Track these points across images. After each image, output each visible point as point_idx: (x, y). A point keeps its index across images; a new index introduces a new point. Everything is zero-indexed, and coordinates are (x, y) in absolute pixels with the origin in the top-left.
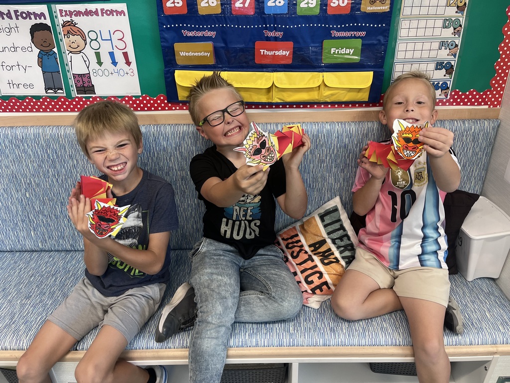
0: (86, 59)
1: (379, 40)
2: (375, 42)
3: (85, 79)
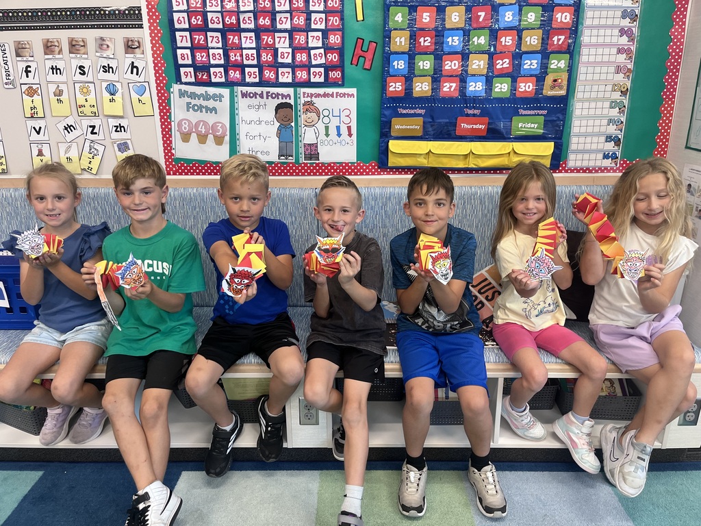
0: (316, 131)
1: (558, 117)
2: (555, 119)
3: (313, 148)
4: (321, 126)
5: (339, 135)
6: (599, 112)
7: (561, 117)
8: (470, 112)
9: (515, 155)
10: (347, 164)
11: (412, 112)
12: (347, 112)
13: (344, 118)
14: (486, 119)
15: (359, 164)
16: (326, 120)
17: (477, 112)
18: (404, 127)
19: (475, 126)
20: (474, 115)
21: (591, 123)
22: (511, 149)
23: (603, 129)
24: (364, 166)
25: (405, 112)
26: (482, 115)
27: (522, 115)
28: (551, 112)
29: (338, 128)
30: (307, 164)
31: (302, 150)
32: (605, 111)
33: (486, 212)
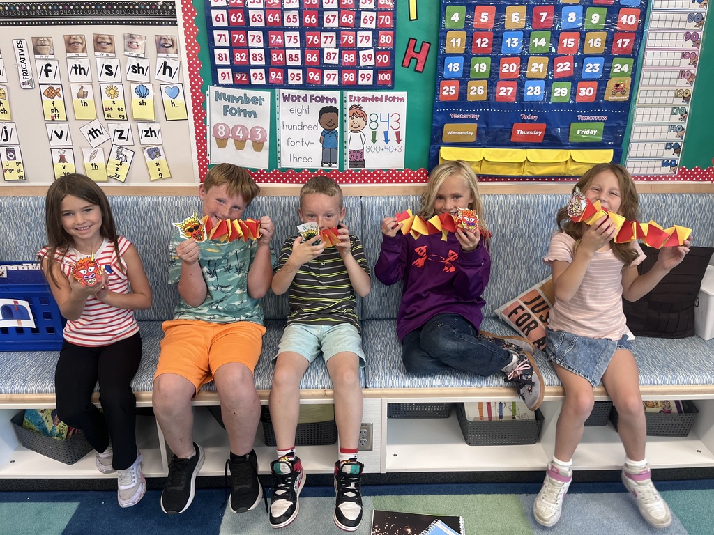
0: (363, 137)
1: (619, 124)
2: (615, 125)
3: (359, 155)
4: (367, 132)
5: (387, 141)
6: (660, 118)
7: (621, 123)
8: (527, 117)
9: (573, 163)
10: (394, 171)
11: (466, 117)
12: (396, 117)
13: (392, 123)
14: (544, 126)
15: (406, 172)
16: (374, 125)
17: (534, 117)
18: (457, 133)
19: (531, 133)
20: (531, 121)
21: (651, 129)
22: (568, 158)
23: (663, 136)
24: (411, 173)
25: (457, 117)
26: (539, 121)
27: (581, 121)
28: (611, 118)
29: (386, 134)
30: (352, 171)
31: (347, 157)
32: (667, 118)
33: (539, 221)
